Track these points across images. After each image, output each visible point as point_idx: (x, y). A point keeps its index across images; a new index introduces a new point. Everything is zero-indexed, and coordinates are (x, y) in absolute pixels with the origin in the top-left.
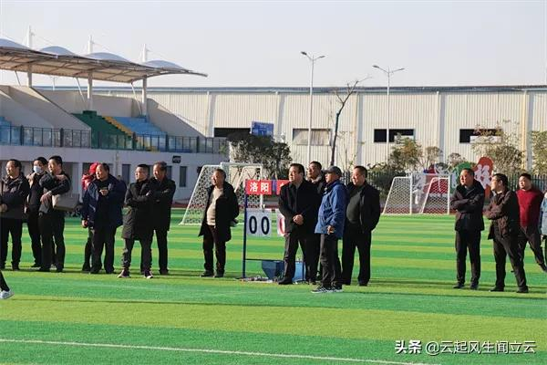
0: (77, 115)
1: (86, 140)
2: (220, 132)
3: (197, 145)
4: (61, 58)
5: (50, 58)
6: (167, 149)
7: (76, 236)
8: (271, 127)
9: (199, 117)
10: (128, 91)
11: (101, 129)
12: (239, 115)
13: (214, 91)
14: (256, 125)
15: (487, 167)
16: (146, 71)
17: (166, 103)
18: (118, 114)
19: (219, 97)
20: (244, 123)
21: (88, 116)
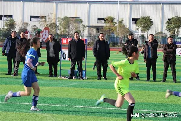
15: (47, 31)
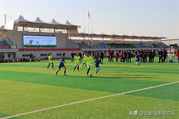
0: (152, 44)
1: (153, 47)
2: (170, 45)
3: (167, 47)
4: (150, 38)
5: (149, 38)
6: (163, 47)
7: (148, 59)
8: (177, 44)
9: (168, 43)
10: (158, 41)
11: (155, 45)
12: (173, 43)
13: (169, 40)
14: (175, 44)
16: (160, 38)
17: (163, 42)
18: (157, 44)
19: (170, 41)
20: (174, 44)
21: (153, 44)
